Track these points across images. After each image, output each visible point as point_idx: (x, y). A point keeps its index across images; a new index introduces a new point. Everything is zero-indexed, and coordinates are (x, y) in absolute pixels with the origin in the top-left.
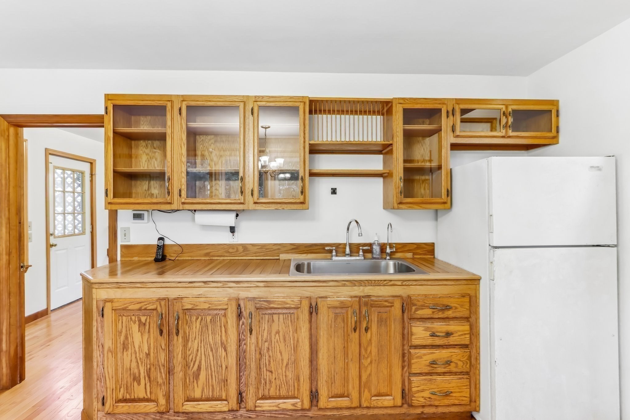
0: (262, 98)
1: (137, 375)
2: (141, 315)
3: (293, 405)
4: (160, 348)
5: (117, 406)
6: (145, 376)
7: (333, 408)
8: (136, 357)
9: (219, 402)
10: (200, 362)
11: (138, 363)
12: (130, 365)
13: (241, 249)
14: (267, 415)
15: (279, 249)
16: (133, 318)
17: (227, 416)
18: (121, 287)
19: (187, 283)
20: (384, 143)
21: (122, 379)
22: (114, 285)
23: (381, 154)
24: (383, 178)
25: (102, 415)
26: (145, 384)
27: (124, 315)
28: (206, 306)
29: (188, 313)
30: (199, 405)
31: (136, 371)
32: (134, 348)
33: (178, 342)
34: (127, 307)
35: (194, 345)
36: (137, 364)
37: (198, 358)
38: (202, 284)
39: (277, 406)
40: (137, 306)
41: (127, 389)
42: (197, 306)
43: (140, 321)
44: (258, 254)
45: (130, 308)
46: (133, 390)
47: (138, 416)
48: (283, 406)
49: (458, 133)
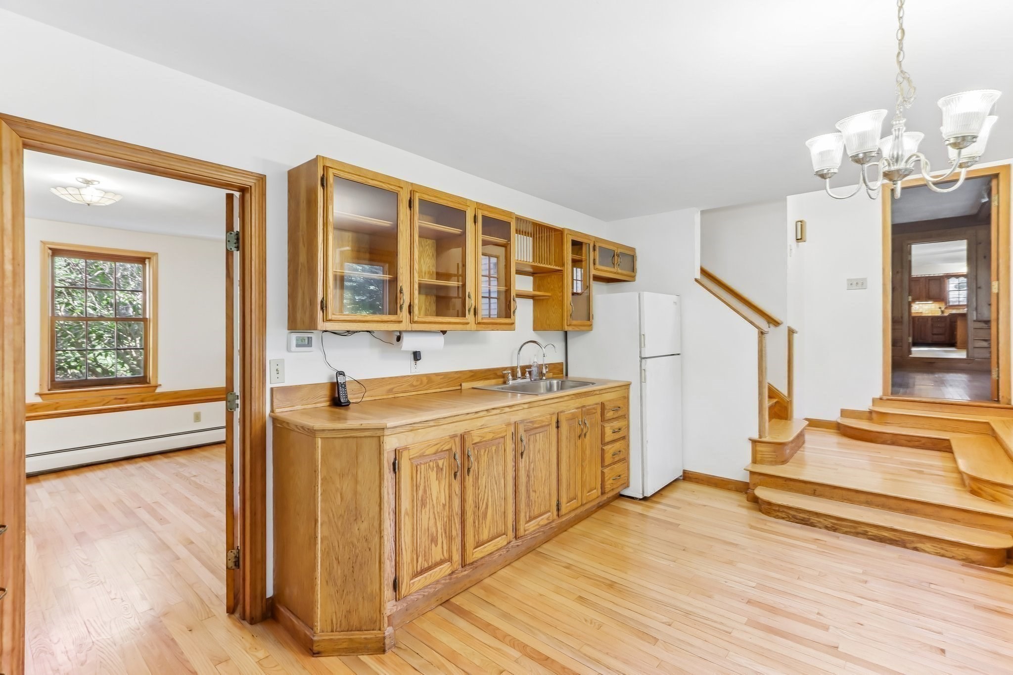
0: (482, 206)
1: (435, 535)
2: (437, 459)
3: (548, 519)
4: (454, 494)
5: (413, 583)
6: (442, 533)
7: (570, 512)
8: (434, 513)
9: (500, 538)
10: (488, 499)
11: (436, 519)
12: (428, 524)
13: (425, 380)
14: (528, 538)
15: (459, 378)
16: (431, 464)
17: (503, 551)
18: (415, 428)
19: (474, 414)
20: (533, 264)
21: (420, 545)
22: (408, 428)
23: (532, 276)
24: (533, 300)
25: (392, 605)
26: (442, 542)
27: (421, 463)
28: (490, 436)
29: (477, 447)
30: (485, 547)
31: (434, 530)
32: (432, 501)
33: (470, 480)
34: (424, 452)
35: (483, 481)
36: (434, 520)
37: (486, 495)
38: (485, 413)
39: (538, 525)
40: (433, 450)
41: (425, 556)
42: (484, 437)
43: (438, 466)
44: (441, 386)
45: (427, 453)
46: (430, 555)
47: (429, 588)
48: (542, 523)
49: (597, 266)
